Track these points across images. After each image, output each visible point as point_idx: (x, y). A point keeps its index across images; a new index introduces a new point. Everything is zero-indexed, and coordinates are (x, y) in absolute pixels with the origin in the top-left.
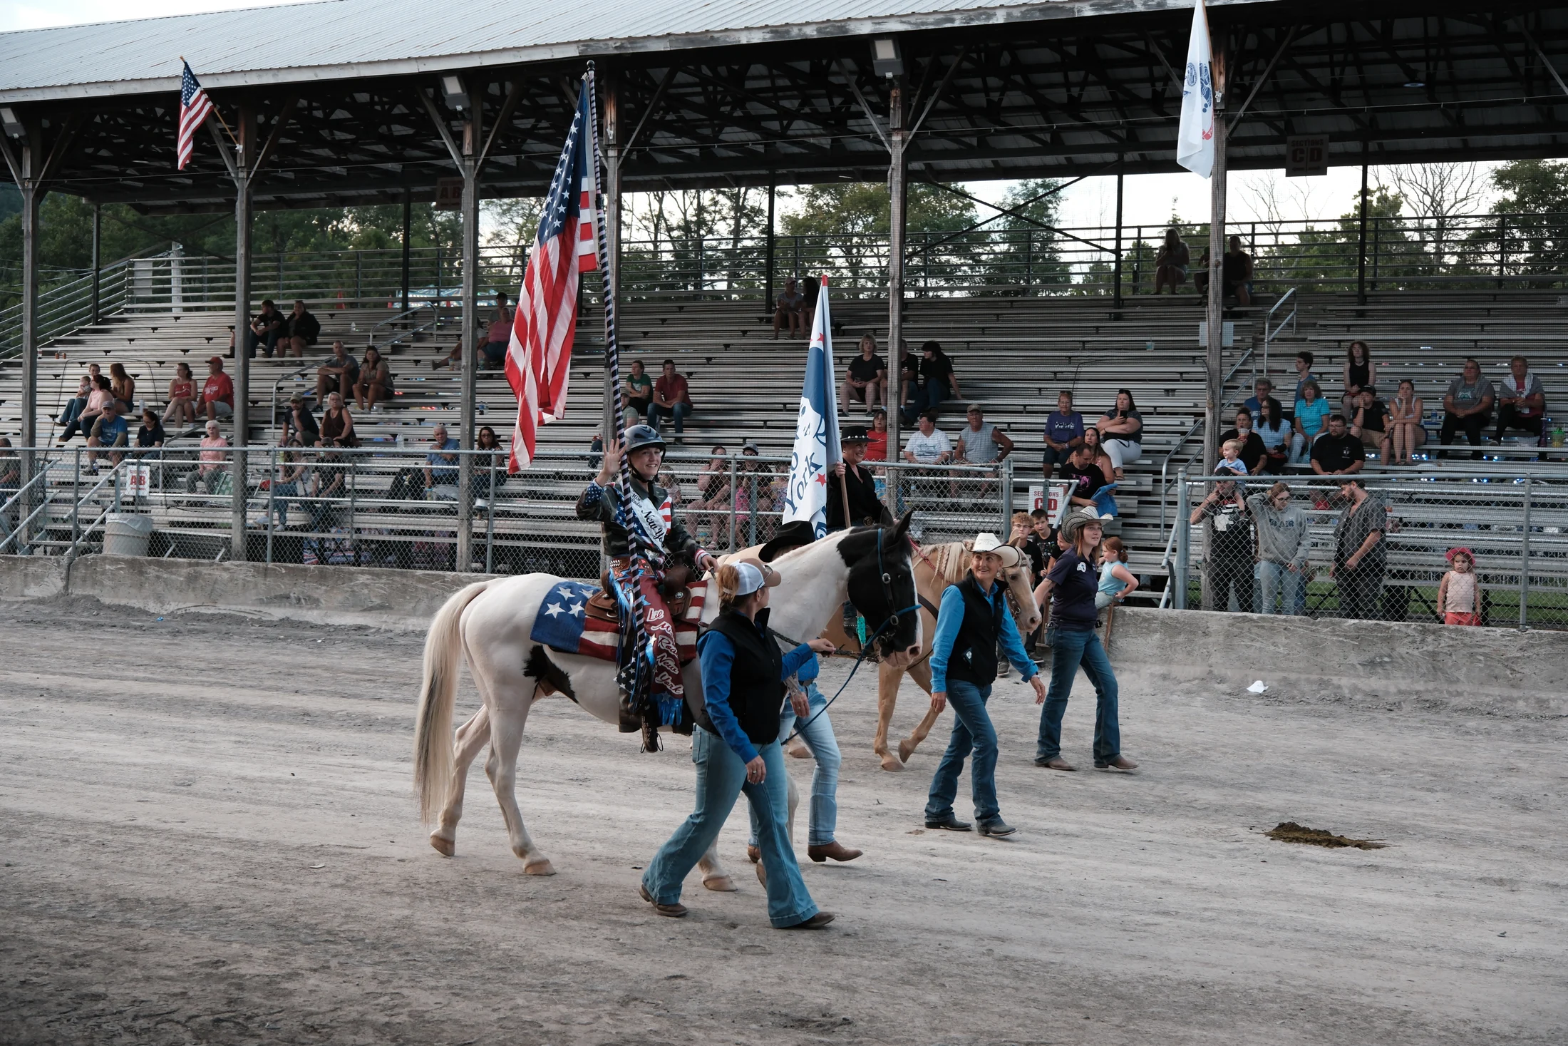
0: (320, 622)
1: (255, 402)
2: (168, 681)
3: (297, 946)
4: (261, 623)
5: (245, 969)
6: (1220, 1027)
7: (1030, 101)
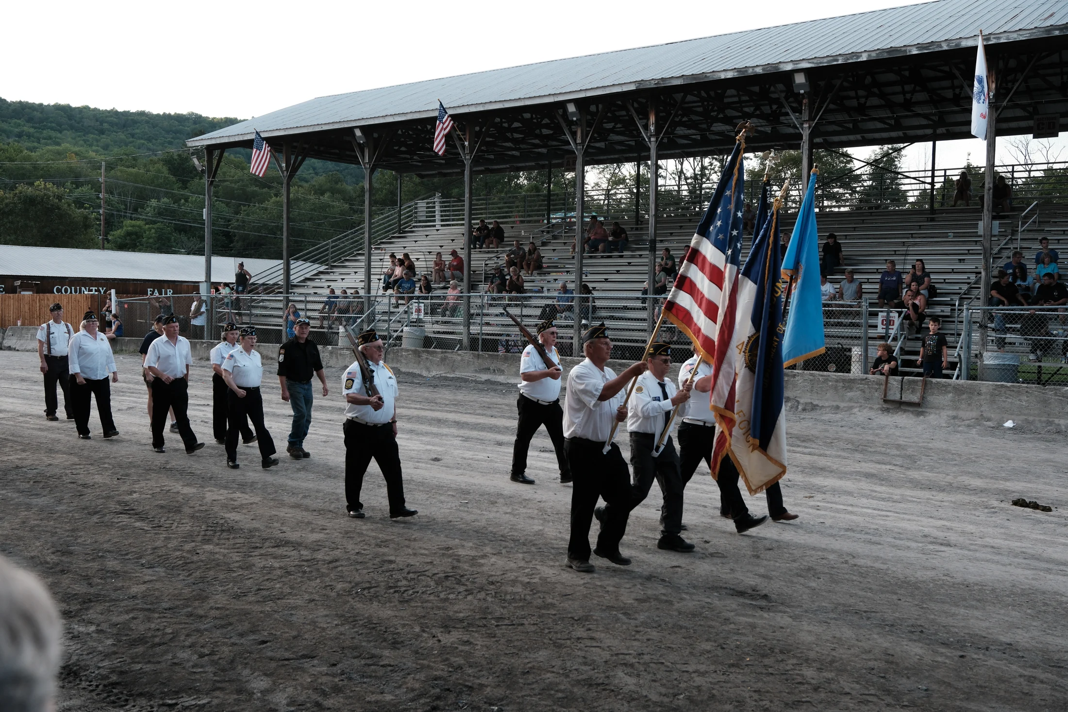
0: (504, 382)
1: (474, 271)
2: (431, 410)
3: (487, 542)
4: (476, 382)
5: (462, 552)
6: (977, 608)
7: (883, 102)
